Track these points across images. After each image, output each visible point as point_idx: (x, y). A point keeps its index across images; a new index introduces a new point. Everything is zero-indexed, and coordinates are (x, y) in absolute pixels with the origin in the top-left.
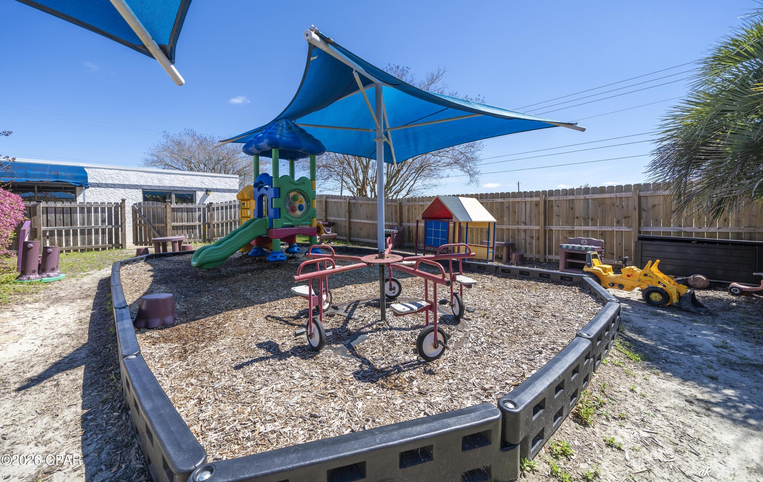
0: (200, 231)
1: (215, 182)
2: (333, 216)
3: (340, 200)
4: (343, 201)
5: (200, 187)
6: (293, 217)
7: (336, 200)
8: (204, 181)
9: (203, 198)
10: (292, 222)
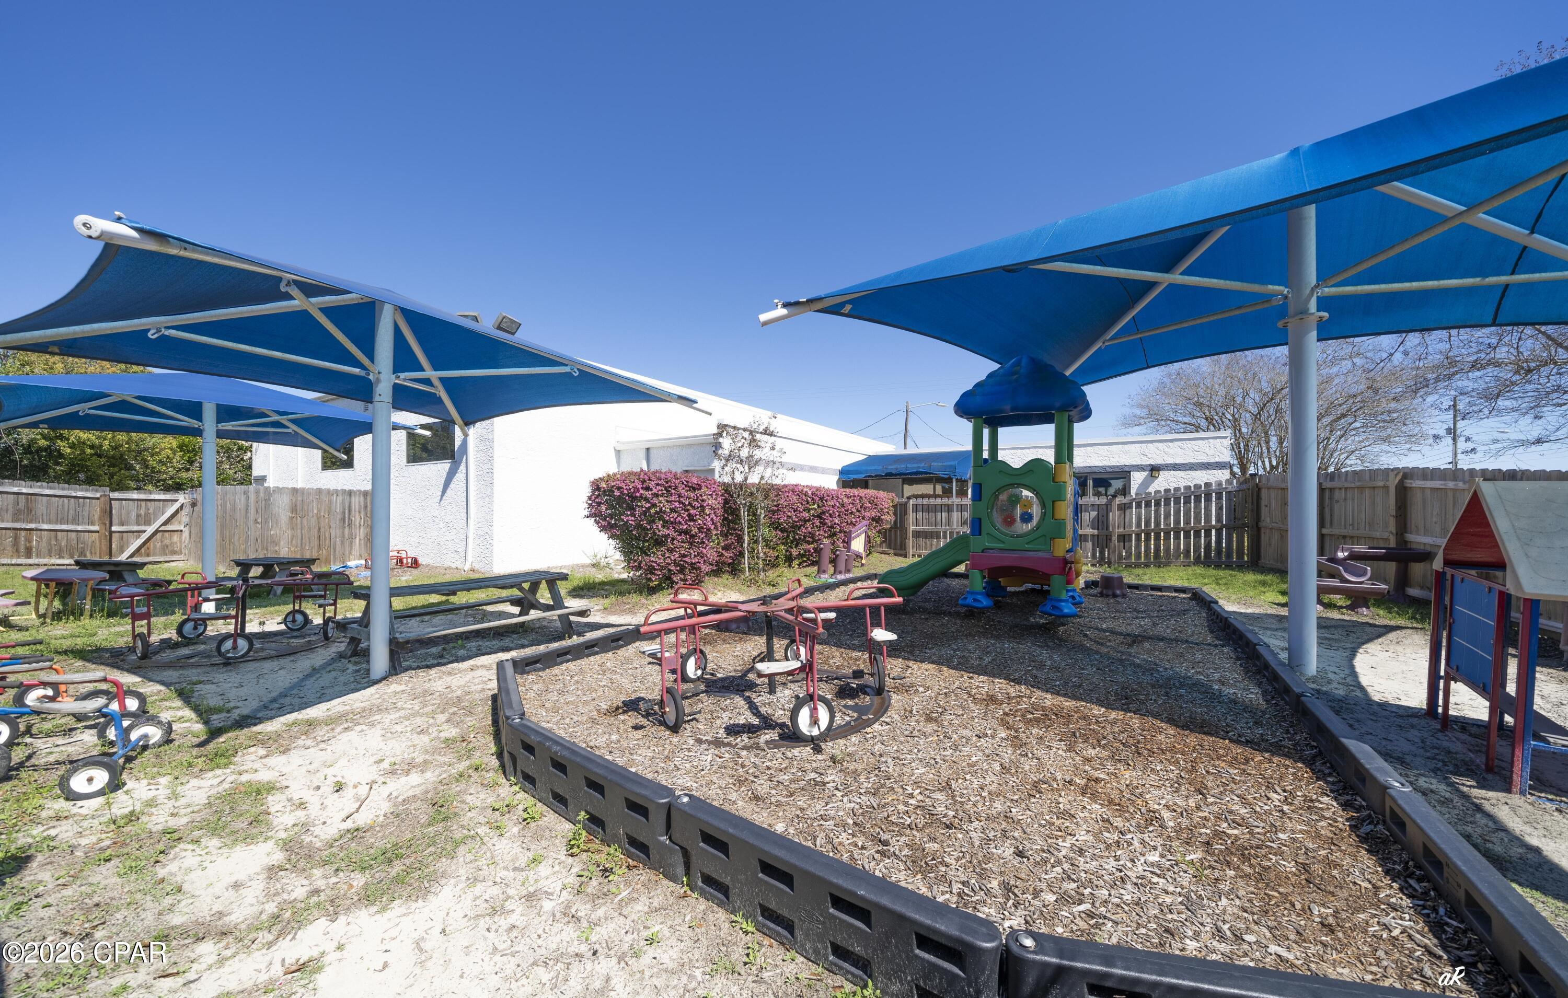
0: (1138, 546)
1: (1171, 451)
2: (1427, 532)
3: (1451, 484)
4: (1461, 485)
5: (1139, 463)
6: (1006, 535)
7: (1437, 484)
8: (1146, 452)
9: (1146, 484)
10: (1003, 543)
